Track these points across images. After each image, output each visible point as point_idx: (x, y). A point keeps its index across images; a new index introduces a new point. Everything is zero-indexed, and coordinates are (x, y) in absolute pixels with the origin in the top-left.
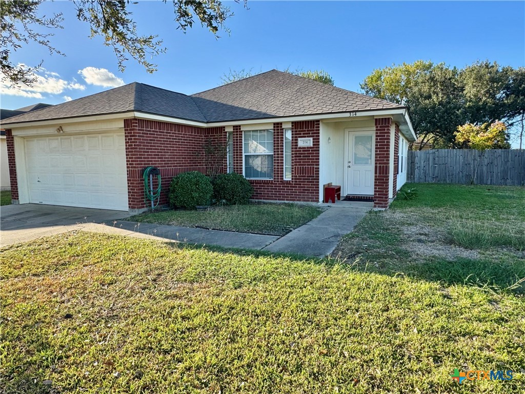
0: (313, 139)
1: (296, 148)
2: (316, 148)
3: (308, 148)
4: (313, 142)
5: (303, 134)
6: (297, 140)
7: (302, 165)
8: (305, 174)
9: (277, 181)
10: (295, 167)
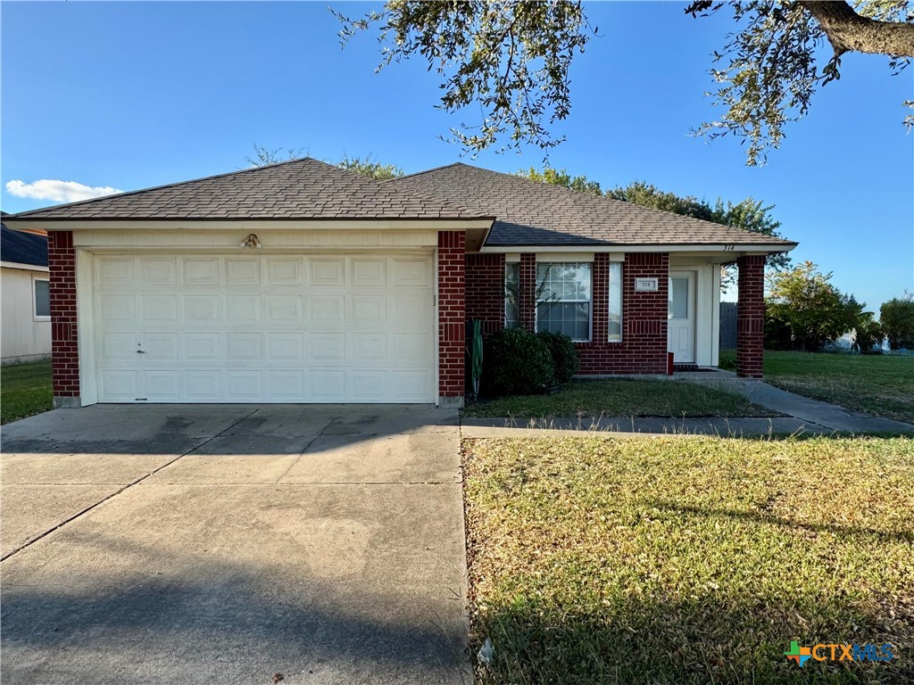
0: (659, 280)
1: (633, 293)
2: (663, 293)
3: (650, 293)
4: (659, 284)
5: (643, 272)
6: (634, 280)
7: (642, 318)
8: (647, 332)
9: (599, 344)
10: (630, 322)
